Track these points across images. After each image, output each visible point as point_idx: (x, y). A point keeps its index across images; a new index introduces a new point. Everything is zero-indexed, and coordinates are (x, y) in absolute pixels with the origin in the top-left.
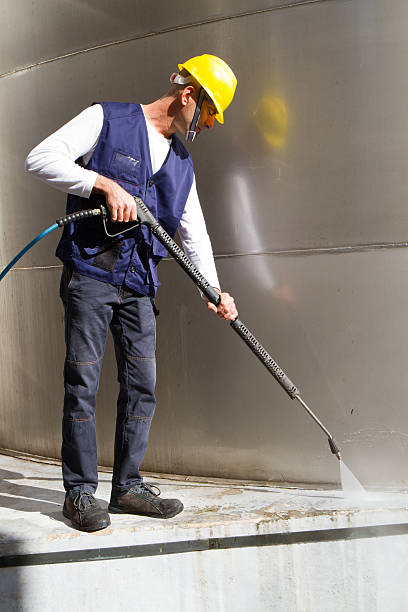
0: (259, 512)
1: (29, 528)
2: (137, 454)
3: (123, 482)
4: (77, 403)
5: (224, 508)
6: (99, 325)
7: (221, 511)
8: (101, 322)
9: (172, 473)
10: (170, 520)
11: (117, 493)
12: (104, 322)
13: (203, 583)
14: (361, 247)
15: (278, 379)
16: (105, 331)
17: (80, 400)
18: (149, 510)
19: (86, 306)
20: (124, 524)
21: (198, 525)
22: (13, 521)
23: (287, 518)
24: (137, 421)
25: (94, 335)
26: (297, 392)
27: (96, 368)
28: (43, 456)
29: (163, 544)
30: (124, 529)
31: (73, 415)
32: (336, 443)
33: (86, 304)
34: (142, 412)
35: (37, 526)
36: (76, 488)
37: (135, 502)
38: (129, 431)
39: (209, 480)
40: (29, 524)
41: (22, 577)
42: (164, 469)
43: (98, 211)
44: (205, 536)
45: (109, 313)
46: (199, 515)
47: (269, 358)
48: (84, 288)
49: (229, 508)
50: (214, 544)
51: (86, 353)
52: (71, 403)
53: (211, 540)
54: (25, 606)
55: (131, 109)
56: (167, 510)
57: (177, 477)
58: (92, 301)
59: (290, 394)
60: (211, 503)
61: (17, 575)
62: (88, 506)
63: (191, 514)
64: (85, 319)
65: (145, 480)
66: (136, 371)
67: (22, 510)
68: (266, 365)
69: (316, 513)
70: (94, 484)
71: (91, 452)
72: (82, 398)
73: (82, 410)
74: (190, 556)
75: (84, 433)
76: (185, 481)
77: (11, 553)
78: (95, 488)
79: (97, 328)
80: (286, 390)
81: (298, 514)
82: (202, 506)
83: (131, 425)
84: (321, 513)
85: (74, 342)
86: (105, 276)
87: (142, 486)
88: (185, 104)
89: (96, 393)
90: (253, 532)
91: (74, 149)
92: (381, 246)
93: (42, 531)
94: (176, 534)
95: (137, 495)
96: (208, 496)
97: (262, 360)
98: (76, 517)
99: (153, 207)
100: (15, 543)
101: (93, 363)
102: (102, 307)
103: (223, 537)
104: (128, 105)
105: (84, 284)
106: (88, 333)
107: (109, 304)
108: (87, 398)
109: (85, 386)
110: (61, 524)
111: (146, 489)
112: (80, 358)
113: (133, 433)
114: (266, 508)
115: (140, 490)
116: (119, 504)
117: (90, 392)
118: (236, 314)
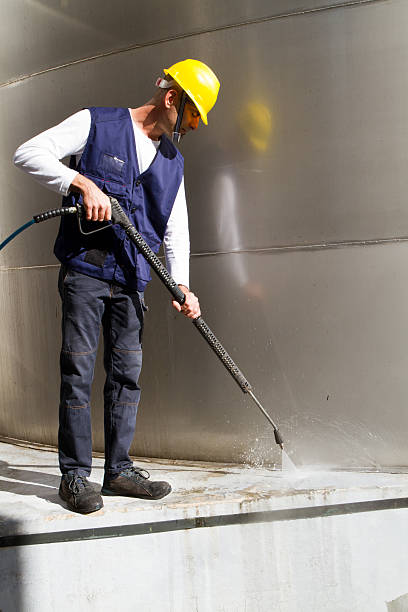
0: (241, 492)
1: (27, 510)
2: (125, 438)
3: (114, 466)
4: (72, 391)
5: (210, 490)
6: (92, 318)
7: (206, 492)
8: (94, 316)
9: (162, 458)
10: (159, 501)
11: (109, 476)
12: (97, 314)
13: (190, 558)
14: (334, 245)
15: (233, 375)
16: (97, 323)
17: (74, 388)
18: (139, 492)
19: (79, 300)
20: (116, 505)
21: (186, 505)
22: (12, 504)
23: (267, 497)
24: (123, 407)
25: (87, 327)
26: (250, 386)
27: (90, 358)
28: (40, 443)
29: (152, 524)
30: (116, 510)
31: (68, 402)
32: (282, 434)
33: (80, 298)
34: (127, 398)
35: (34, 508)
36: (71, 472)
37: (127, 485)
38: (116, 416)
39: (197, 463)
40: (27, 506)
41: (22, 555)
42: (154, 454)
43: (74, 209)
44: (192, 515)
45: (101, 306)
46: (186, 495)
47: (226, 355)
48: (77, 283)
49: (214, 489)
50: (200, 522)
51: (80, 344)
52: (66, 391)
53: (197, 519)
54: (25, 583)
55: (118, 113)
56: (155, 492)
57: (166, 461)
58: (84, 295)
59: (243, 389)
60: (197, 485)
61: (17, 554)
62: (82, 489)
63: (178, 495)
64: (79, 312)
65: (136, 464)
66: (120, 362)
67: (20, 493)
68: (223, 361)
69: (295, 493)
70: (88, 468)
71: (86, 438)
72: (77, 386)
73: (76, 398)
74: (178, 534)
75: (79, 419)
76: (173, 464)
77: (11, 533)
78: (89, 472)
79: (90, 320)
80: (240, 385)
81: (278, 494)
82: (189, 488)
83: (117, 411)
84: (300, 492)
85: (68, 334)
86: (96, 271)
87: (133, 469)
88: (168, 107)
89: (91, 382)
90: (237, 511)
91: (60, 147)
92: (353, 243)
93: (39, 513)
94: (165, 514)
95: (129, 479)
96: (195, 479)
97: (220, 357)
98: (71, 500)
99: (140, 206)
100: (14, 524)
101: (87, 353)
102: (94, 301)
103: (208, 515)
104: (116, 109)
105: (78, 279)
106: (81, 325)
107: (101, 298)
108: (83, 387)
109: (79, 375)
110: (58, 507)
111: (136, 473)
112: (74, 349)
113: (120, 418)
114: (249, 489)
115: (131, 474)
116: (111, 487)
117: (84, 381)
118: (199, 313)
